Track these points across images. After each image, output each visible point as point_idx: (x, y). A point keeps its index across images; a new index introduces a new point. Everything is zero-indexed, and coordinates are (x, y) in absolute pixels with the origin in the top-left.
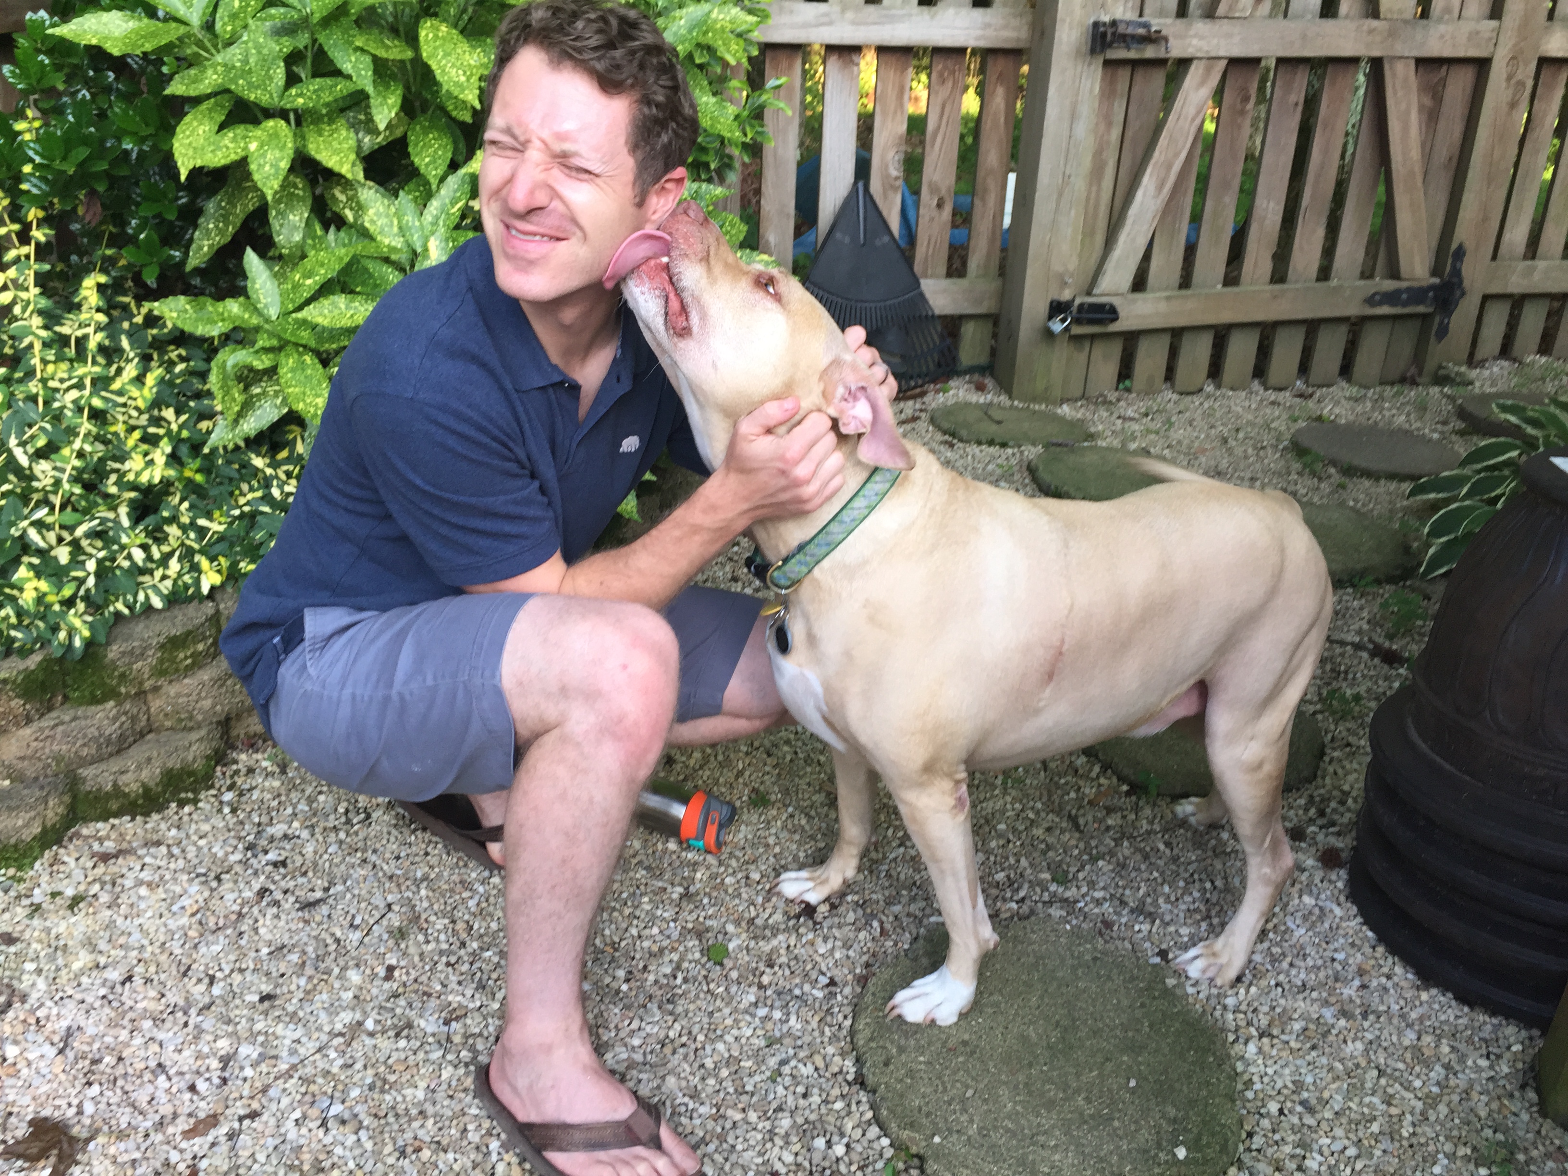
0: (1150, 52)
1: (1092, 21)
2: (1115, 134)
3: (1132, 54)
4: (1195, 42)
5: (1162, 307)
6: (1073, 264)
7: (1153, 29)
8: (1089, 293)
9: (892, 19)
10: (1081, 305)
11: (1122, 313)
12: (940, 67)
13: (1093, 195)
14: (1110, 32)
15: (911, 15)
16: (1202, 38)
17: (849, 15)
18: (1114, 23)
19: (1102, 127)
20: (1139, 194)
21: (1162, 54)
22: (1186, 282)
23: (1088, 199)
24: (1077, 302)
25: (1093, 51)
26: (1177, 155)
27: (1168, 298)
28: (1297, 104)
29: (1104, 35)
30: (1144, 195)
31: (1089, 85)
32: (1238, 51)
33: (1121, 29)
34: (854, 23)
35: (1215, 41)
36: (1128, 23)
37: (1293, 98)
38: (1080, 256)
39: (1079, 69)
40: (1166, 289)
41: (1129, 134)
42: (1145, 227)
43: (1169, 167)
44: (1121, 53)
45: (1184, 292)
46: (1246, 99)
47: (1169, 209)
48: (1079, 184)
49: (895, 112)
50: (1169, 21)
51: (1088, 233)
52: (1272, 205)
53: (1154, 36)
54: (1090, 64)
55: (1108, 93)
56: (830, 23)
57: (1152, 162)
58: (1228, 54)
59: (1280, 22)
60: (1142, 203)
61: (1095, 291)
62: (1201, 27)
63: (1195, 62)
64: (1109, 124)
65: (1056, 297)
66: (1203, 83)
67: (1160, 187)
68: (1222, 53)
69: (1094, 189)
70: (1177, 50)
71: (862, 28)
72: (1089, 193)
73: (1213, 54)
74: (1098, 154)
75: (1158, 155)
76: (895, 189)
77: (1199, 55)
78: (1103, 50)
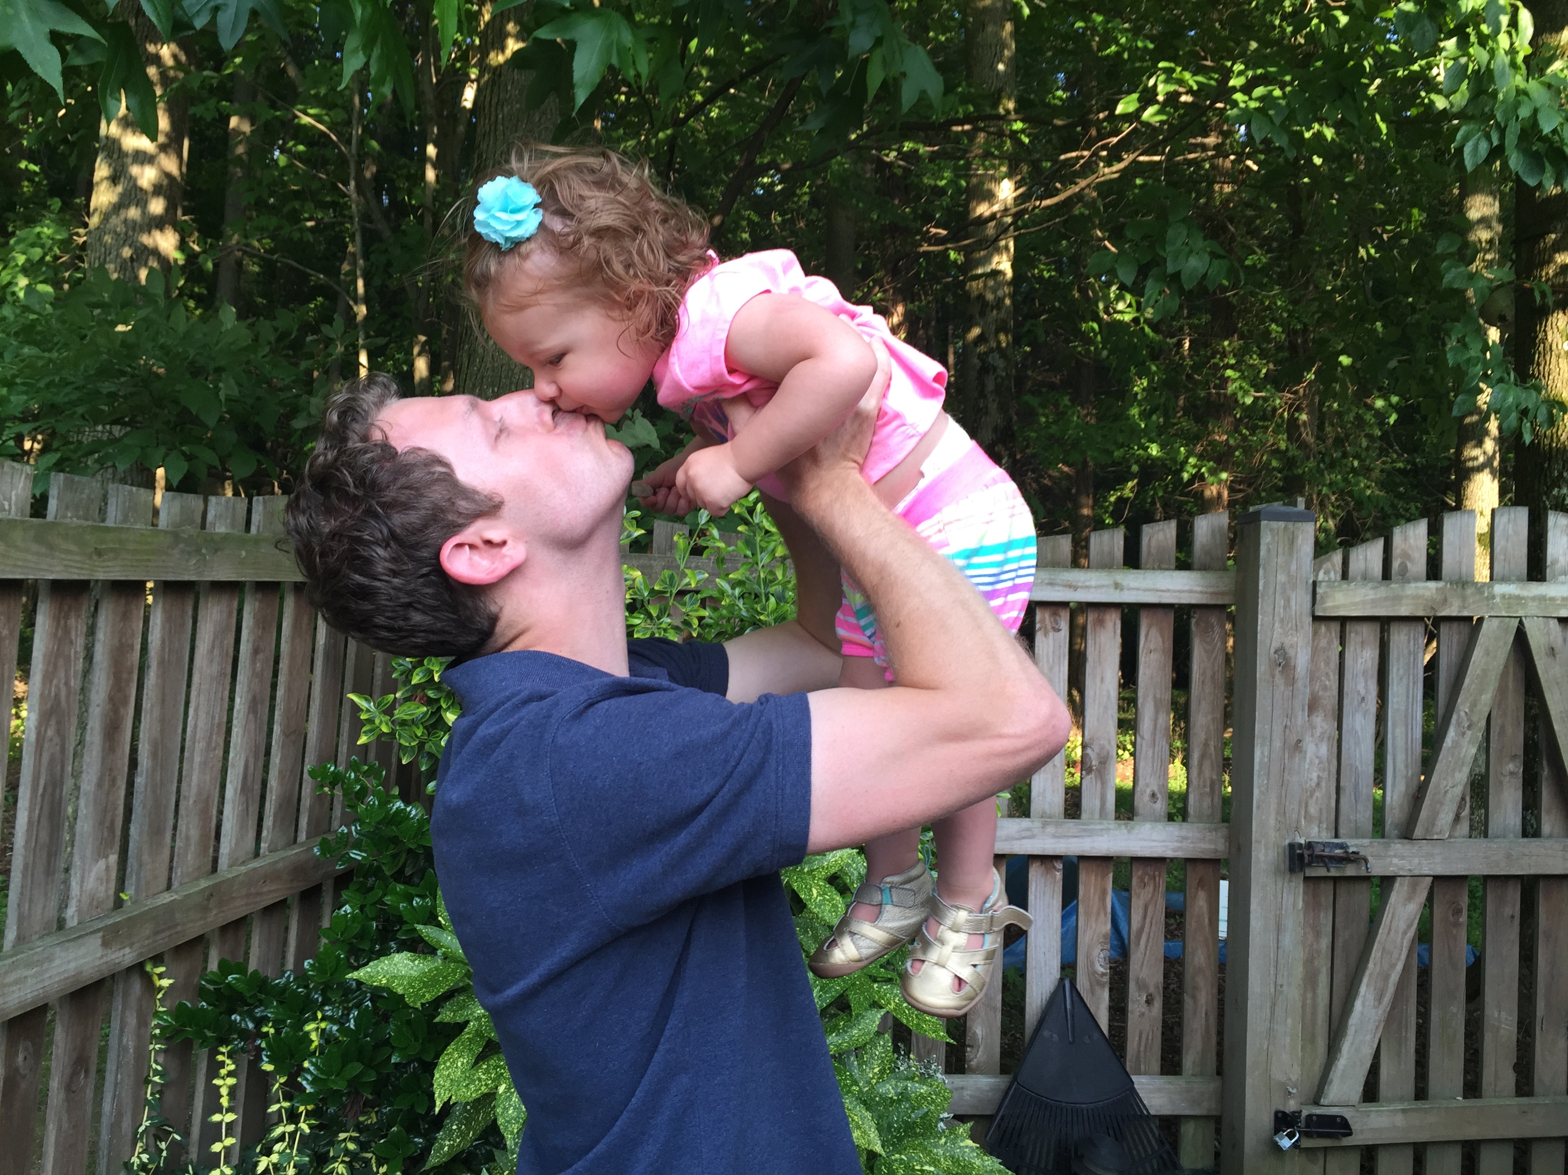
0: (1350, 871)
1: (1287, 842)
2: (1325, 943)
3: (1333, 873)
4: (1395, 861)
5: (1399, 1120)
6: (1295, 1074)
7: (1351, 850)
8: (1316, 1103)
9: (1091, 833)
10: (1309, 1117)
11: (1355, 1126)
12: (1140, 873)
13: (1309, 1001)
14: (1306, 853)
15: (1109, 829)
16: (1403, 858)
17: (1050, 829)
18: (1310, 845)
19: (1310, 937)
20: (1358, 1004)
21: (1363, 872)
22: (1421, 1093)
23: (1303, 1007)
24: (1305, 1113)
25: (1292, 870)
26: (1393, 966)
27: (1404, 1111)
28: (1513, 917)
29: (1301, 856)
30: (1363, 1005)
31: (1291, 898)
32: (1441, 870)
33: (1318, 852)
34: (1054, 836)
35: (1416, 861)
36: (1325, 845)
37: (1508, 911)
38: (1303, 1064)
39: (1280, 884)
40: (1401, 1099)
41: (1339, 944)
42: (1368, 1037)
43: (1387, 978)
44: (1321, 872)
45: (1420, 1104)
46: (1458, 912)
47: (1392, 1019)
48: (1293, 992)
49: (1098, 914)
50: (1366, 841)
51: (1309, 1038)
52: (1504, 1015)
53: (1352, 857)
54: (1290, 881)
55: (1312, 905)
56: (1032, 837)
57: (1367, 973)
58: (1432, 873)
59: (1482, 843)
60: (1362, 1013)
61: (1322, 1101)
62: (1399, 847)
63: (1399, 879)
64: (1318, 934)
65: (1282, 1108)
66: (1409, 899)
67: (1380, 998)
68: (1426, 871)
69: (1309, 995)
70: (1377, 868)
71: (1062, 840)
72: (1304, 999)
73: (1417, 872)
74: (1309, 962)
75: (1373, 966)
76: (1102, 986)
77: (1401, 873)
78: (1302, 869)
